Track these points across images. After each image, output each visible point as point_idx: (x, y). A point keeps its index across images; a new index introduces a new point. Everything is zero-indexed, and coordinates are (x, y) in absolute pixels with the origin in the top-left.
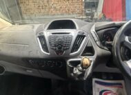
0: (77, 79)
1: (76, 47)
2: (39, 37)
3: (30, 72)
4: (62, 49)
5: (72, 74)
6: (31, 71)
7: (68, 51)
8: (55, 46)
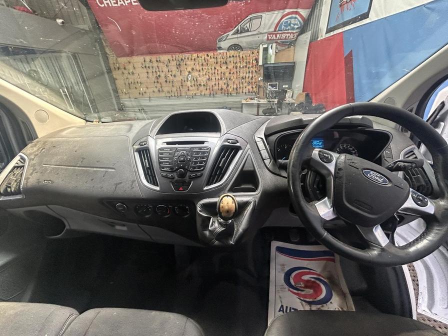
0: (217, 243)
1: (218, 172)
2: (139, 151)
3: (121, 229)
4: (187, 178)
5: (207, 233)
6: (125, 228)
7: (199, 181)
8: (172, 170)
